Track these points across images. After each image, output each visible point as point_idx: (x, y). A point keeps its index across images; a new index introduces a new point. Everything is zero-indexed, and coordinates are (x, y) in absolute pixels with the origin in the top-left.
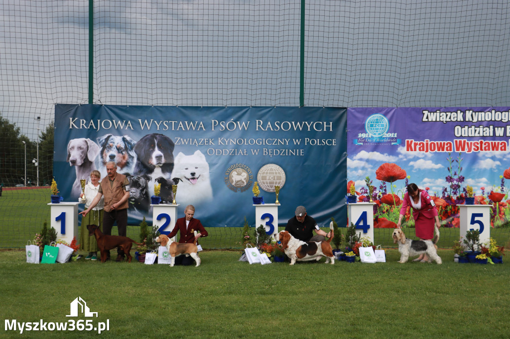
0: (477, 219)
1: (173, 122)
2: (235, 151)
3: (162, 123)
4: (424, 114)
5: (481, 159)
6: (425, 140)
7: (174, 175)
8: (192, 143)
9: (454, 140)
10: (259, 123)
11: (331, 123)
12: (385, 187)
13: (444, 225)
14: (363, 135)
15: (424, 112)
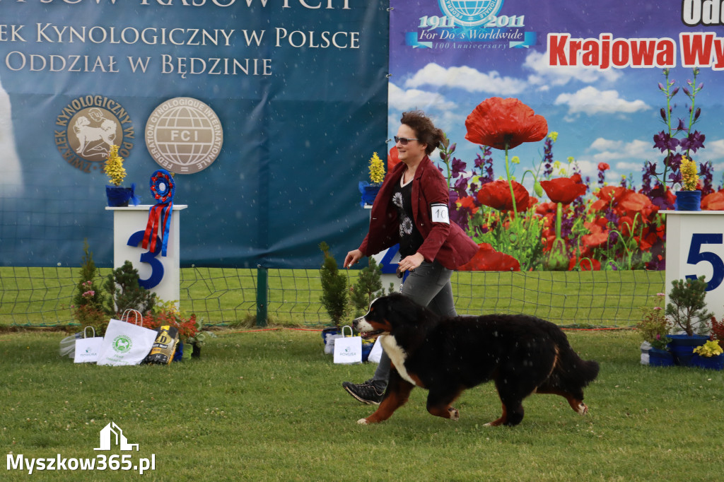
2: (82, 59)
6: (602, 35)
9: (681, 35)
12: (490, 161)
14: (433, 22)
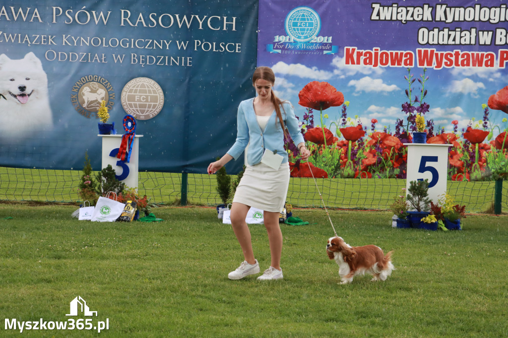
0: (428, 164)
2: (87, 55)
4: (374, 8)
5: (456, 79)
6: (374, 48)
8: (22, 41)
9: (417, 49)
10: (126, 14)
11: (234, 18)
12: (312, 116)
13: (396, 175)
14: (282, 39)
15: (374, 5)
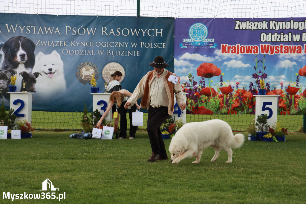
0: (267, 106)
1: (34, 27)
2: (84, 51)
3: (26, 27)
5: (281, 60)
6: (237, 44)
7: (35, 70)
8: (50, 44)
9: (260, 44)
10: (104, 29)
11: (162, 30)
12: (204, 81)
13: (250, 112)
14: (187, 40)
15: (236, 22)
